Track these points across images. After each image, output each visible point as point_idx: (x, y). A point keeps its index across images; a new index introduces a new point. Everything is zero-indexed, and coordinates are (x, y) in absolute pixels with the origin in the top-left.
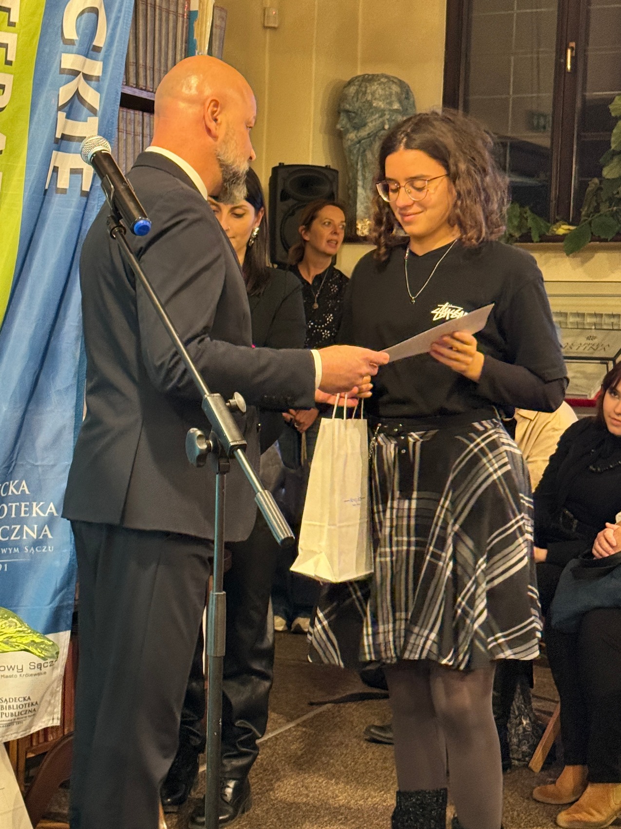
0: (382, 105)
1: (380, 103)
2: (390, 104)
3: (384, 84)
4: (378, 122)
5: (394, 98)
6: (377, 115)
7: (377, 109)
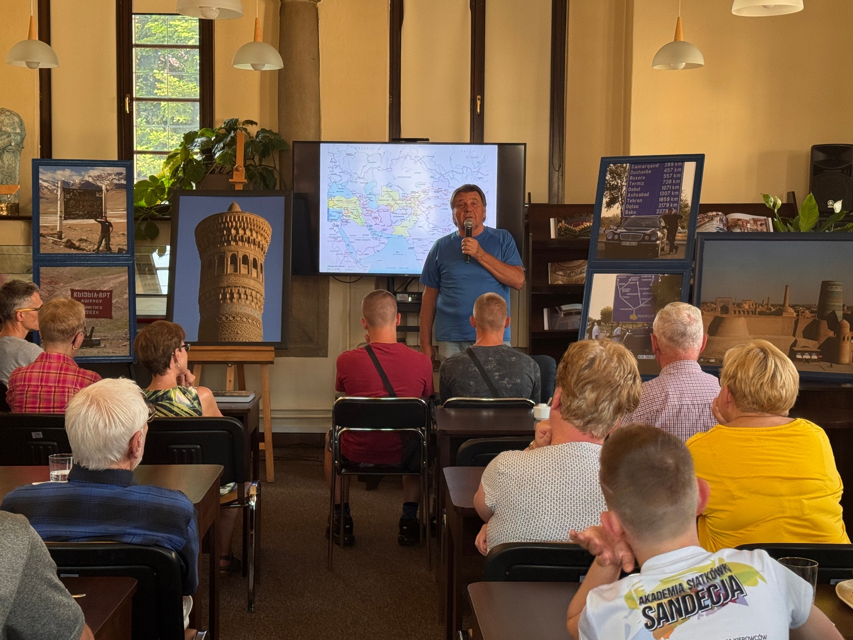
0: (9, 130)
1: (8, 129)
2: (14, 129)
3: (9, 116)
4: (6, 140)
5: (17, 126)
6: (5, 136)
7: (5, 132)
